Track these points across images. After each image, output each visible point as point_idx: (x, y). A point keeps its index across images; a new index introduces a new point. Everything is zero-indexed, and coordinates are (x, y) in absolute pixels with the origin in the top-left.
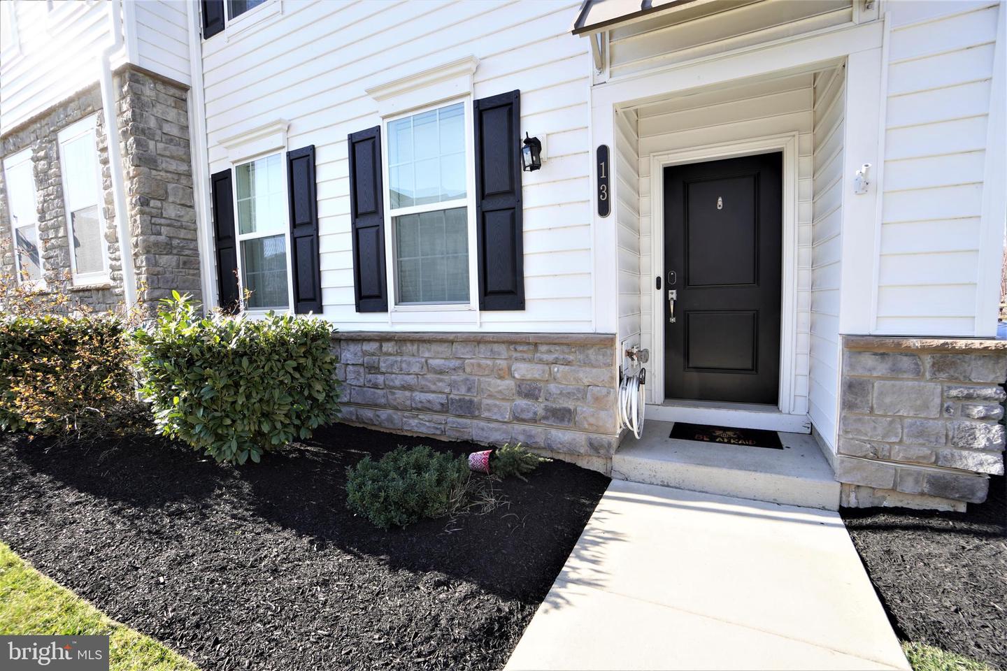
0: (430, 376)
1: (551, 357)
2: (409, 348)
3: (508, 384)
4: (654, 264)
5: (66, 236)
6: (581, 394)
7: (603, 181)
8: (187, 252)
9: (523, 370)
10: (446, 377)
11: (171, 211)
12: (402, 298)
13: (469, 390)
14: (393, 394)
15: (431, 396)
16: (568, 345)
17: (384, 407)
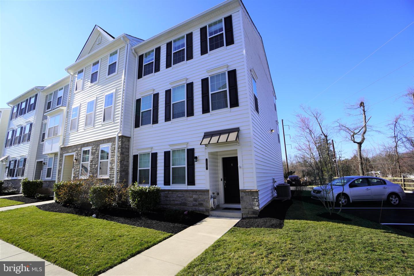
0: (178, 198)
1: (199, 194)
2: (174, 193)
3: (192, 199)
4: (221, 175)
5: (98, 167)
6: (204, 200)
7: (207, 164)
8: (127, 171)
9: (194, 196)
10: (181, 198)
11: (125, 163)
12: (173, 183)
13: (185, 200)
14: (170, 202)
15: (178, 202)
16: (202, 191)
17: (169, 205)
